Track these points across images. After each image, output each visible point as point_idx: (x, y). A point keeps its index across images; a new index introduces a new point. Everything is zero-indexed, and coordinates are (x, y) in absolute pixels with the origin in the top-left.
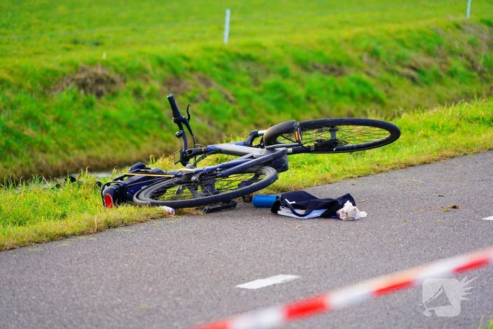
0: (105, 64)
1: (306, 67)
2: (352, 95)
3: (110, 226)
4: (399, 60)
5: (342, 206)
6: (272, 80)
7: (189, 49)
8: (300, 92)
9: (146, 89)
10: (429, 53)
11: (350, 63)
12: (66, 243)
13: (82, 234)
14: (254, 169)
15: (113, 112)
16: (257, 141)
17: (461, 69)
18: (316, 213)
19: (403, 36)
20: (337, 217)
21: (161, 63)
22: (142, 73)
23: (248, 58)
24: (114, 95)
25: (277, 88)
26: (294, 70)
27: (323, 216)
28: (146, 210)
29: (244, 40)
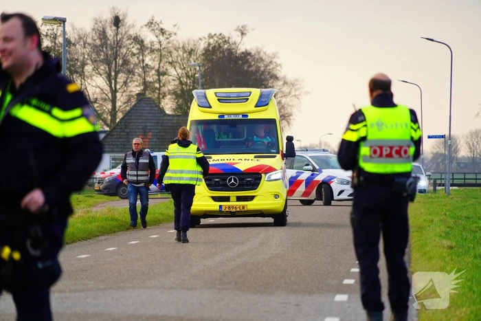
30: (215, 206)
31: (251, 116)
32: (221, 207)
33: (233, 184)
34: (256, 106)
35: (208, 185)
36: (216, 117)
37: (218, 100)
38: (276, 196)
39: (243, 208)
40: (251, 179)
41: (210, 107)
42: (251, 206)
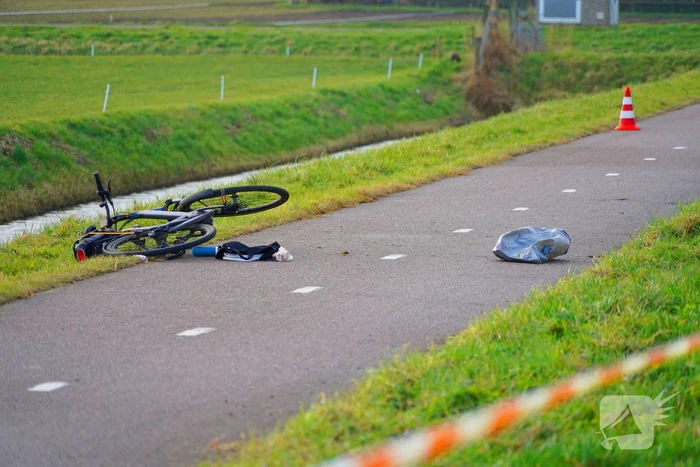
5: (277, 251)
14: (191, 227)
18: (256, 257)
20: (274, 259)
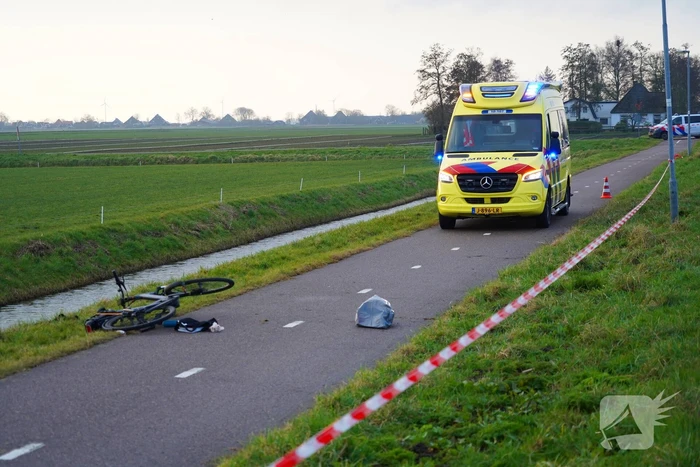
0: (43, 239)
1: (143, 233)
2: (168, 246)
3: (95, 344)
4: (190, 226)
5: (212, 325)
6: (128, 241)
7: (84, 228)
8: (142, 247)
9: (65, 250)
10: (204, 222)
11: (166, 230)
12: (76, 356)
13: (82, 349)
14: (163, 308)
15: (50, 264)
16: (160, 292)
17: (221, 229)
18: (198, 329)
19: (190, 214)
20: (209, 331)
21: (71, 236)
22: (61, 243)
23: (114, 231)
24: (49, 255)
25: (130, 246)
26: (138, 236)
27: (202, 331)
28: (111, 333)
29: (112, 221)
30: (467, 208)
31: (515, 111)
32: (473, 209)
33: (486, 185)
34: (521, 101)
35: (460, 186)
36: (479, 112)
37: (483, 95)
38: (534, 198)
39: (497, 210)
40: (506, 180)
41: (474, 102)
42: (506, 208)
